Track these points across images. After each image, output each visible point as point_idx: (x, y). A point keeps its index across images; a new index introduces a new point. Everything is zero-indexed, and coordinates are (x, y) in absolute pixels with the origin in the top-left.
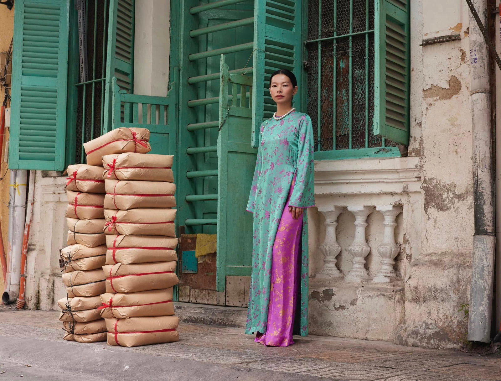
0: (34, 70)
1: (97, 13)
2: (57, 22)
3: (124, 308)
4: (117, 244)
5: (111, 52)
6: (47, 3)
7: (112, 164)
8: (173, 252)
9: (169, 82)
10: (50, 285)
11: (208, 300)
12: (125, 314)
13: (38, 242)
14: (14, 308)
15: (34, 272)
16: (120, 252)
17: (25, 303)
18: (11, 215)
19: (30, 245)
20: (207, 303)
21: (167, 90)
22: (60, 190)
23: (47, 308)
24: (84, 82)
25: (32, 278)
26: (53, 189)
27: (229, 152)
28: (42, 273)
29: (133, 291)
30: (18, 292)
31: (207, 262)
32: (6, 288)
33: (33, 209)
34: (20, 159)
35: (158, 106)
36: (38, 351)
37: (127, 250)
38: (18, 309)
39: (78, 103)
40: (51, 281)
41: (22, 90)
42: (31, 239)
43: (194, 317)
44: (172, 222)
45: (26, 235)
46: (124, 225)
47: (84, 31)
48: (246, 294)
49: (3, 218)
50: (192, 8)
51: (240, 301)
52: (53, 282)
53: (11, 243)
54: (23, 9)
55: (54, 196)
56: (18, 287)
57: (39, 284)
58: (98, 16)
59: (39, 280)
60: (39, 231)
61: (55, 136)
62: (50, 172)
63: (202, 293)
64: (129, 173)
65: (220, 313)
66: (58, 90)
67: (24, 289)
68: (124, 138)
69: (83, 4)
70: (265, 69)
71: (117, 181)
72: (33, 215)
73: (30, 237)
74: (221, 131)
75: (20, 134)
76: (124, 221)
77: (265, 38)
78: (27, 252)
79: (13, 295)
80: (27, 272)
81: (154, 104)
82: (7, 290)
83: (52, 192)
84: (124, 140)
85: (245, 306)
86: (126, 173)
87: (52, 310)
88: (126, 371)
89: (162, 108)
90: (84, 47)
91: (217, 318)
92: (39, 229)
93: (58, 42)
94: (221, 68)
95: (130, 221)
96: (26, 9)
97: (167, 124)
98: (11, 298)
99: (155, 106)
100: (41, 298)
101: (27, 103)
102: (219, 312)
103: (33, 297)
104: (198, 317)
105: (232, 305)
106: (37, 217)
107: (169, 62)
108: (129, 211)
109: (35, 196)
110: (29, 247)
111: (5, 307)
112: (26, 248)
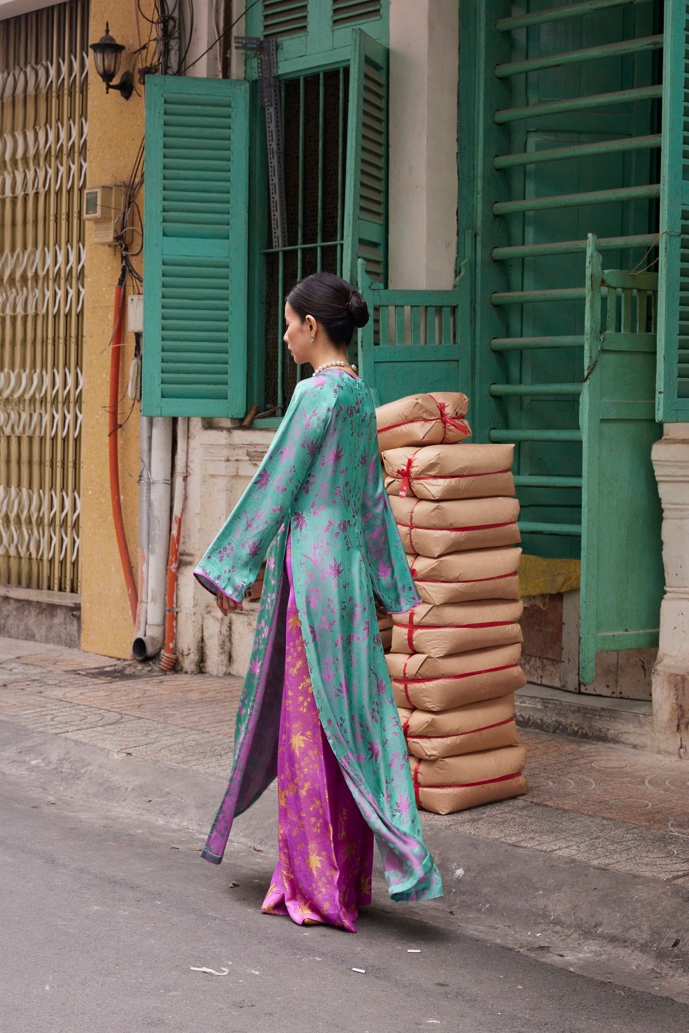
0: (187, 225)
1: (305, 114)
2: (227, 131)
3: (433, 740)
4: (416, 619)
5: (352, 208)
6: (207, 95)
7: (405, 468)
8: (517, 628)
9: (456, 260)
10: (225, 630)
11: (541, 677)
12: (435, 753)
13: (199, 550)
14: (158, 669)
15: (192, 605)
16: (422, 634)
17: (177, 660)
18: (144, 499)
19: (181, 554)
20: (539, 682)
21: (453, 275)
22: (238, 455)
23: (220, 671)
24: (279, 247)
25: (189, 615)
26: (225, 453)
27: (602, 421)
28: (207, 607)
29: (449, 708)
30: (161, 638)
31: (539, 608)
32: (139, 629)
33: (185, 489)
34: (163, 396)
35: (439, 309)
36: (270, 817)
37: (438, 630)
38: (164, 672)
39: (268, 285)
40: (227, 621)
41: (164, 264)
42: (184, 543)
43: (521, 716)
44: (514, 574)
45: (175, 537)
46: (431, 586)
47: (279, 149)
48: (619, 672)
49: (124, 500)
50: (499, 112)
51: (608, 686)
52: (230, 623)
53: (145, 551)
54: (162, 107)
55: (226, 466)
56: (161, 629)
57: (202, 626)
58: (305, 119)
59: (203, 618)
60: (199, 530)
61: (227, 353)
62: (216, 419)
63: (528, 662)
64: (440, 488)
65: (574, 712)
66: (230, 264)
67: (174, 634)
68: (425, 416)
69: (276, 95)
70: (681, 269)
71: (414, 501)
72: (186, 498)
73: (181, 540)
74: (588, 382)
75: (163, 350)
76: (431, 577)
77: (681, 208)
78: (178, 568)
79: (153, 645)
80: (179, 603)
81: (432, 306)
82: (140, 635)
83: (223, 459)
84: (426, 420)
85: (619, 695)
86: (435, 487)
87: (228, 674)
88: (459, 881)
89: (446, 312)
90: (280, 179)
91: (569, 722)
92: (198, 526)
93: (229, 171)
94: (588, 260)
95: (442, 579)
96: (169, 106)
97: (454, 343)
98: (150, 650)
99: (434, 309)
100: (207, 652)
101: (174, 290)
102: (572, 709)
103: (192, 650)
104: (530, 715)
105: (593, 692)
106: (194, 504)
107: (457, 220)
108: (441, 561)
109: (190, 464)
110: (181, 558)
111: (140, 667)
112: (176, 562)
